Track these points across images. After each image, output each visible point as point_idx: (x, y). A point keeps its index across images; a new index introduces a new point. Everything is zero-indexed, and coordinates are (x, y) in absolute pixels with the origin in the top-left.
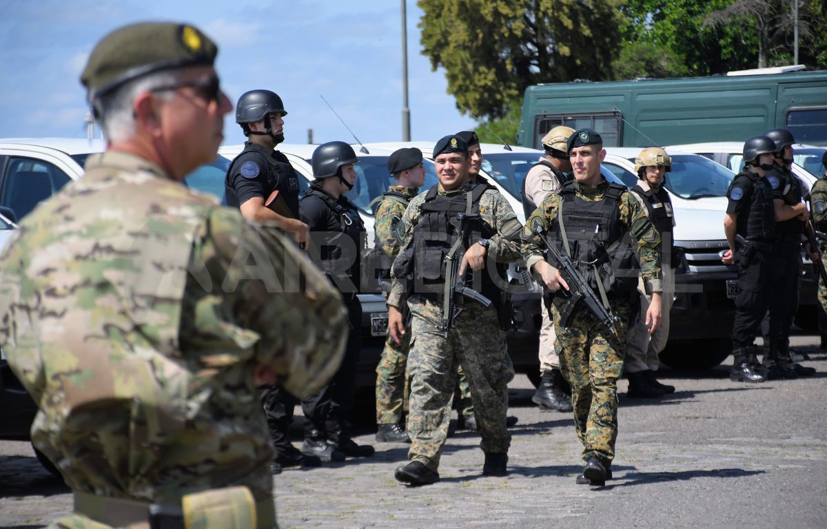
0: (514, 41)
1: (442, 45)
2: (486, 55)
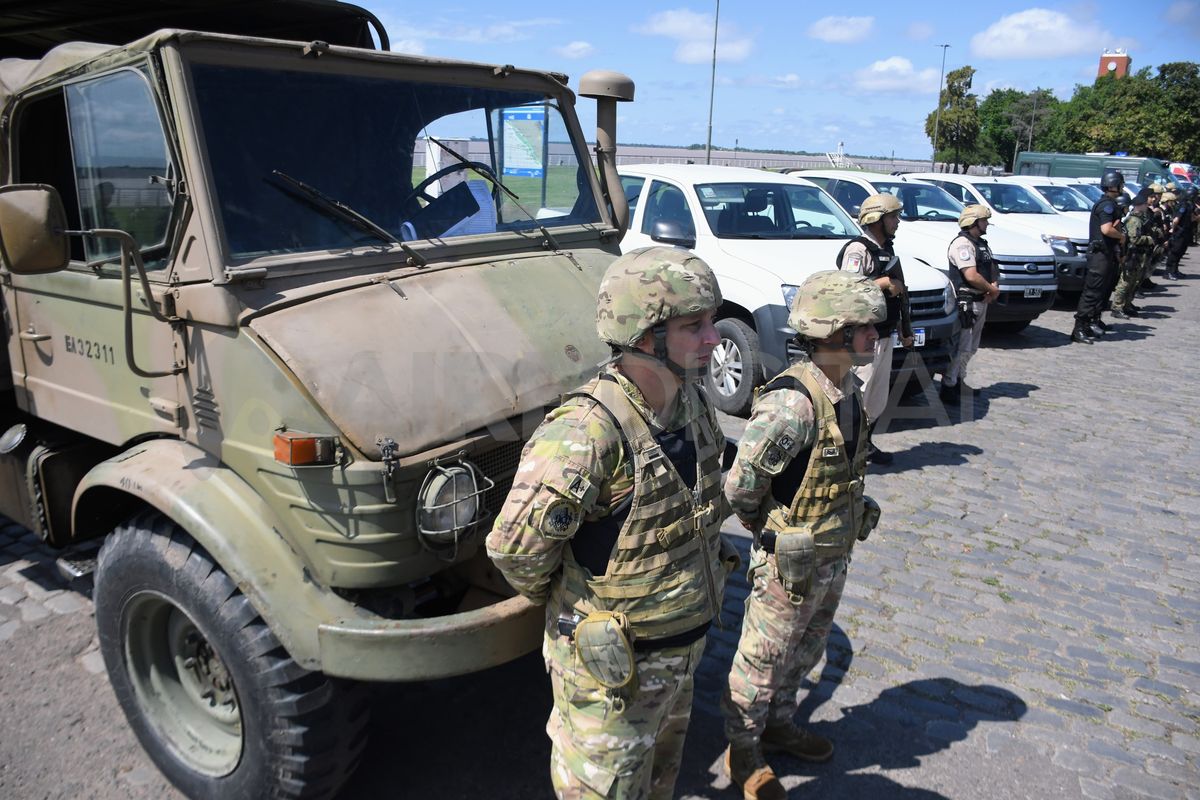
0: (951, 131)
2: (942, 134)
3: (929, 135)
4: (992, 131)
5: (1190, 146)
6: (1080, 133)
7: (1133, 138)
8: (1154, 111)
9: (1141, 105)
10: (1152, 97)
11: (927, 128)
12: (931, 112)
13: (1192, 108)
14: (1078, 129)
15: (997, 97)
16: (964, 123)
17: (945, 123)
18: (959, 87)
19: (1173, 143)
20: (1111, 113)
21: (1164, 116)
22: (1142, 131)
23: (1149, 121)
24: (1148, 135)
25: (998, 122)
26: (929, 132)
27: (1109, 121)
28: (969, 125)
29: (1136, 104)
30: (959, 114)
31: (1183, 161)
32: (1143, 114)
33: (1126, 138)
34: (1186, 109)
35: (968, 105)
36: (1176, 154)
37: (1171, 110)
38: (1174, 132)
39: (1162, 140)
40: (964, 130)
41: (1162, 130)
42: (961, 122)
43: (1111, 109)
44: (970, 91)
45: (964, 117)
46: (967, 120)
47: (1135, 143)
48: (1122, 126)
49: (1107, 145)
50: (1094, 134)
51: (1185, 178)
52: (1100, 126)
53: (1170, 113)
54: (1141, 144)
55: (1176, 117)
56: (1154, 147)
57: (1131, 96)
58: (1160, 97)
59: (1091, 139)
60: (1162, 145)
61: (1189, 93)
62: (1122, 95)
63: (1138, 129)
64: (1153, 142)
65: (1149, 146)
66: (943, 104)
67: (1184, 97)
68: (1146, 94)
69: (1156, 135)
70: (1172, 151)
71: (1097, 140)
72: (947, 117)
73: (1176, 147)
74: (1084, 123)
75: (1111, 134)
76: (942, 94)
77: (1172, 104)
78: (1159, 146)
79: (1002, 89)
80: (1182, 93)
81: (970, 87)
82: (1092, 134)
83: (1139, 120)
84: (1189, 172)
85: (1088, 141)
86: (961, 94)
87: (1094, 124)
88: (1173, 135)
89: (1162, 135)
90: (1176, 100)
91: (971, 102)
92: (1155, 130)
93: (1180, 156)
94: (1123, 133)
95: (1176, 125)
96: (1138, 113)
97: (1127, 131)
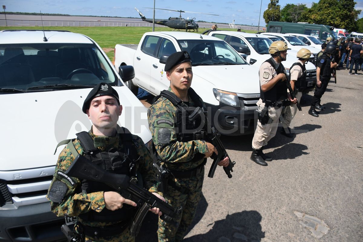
0: (271, 17)
1: (265, 17)
2: (268, 18)
3: (264, 18)
4: (286, 18)
5: (347, 23)
6: (308, 17)
7: (327, 19)
8: (335, 9)
9: (330, 7)
10: (334, 4)
11: (264, 16)
12: (265, 11)
13: (348, 8)
14: (307, 15)
15: (288, 6)
16: (275, 14)
17: (269, 14)
18: (275, 2)
19: (341, 22)
20: (319, 10)
21: (338, 11)
22: (330, 17)
23: (332, 13)
24: (332, 18)
25: (288, 15)
26: (264, 17)
27: (319, 13)
28: (277, 15)
29: (328, 7)
30: (274, 11)
31: (344, 29)
32: (330, 10)
33: (324, 20)
34: (346, 9)
35: (277, 9)
36: (342, 26)
37: (341, 9)
38: (341, 17)
39: (337, 20)
40: (276, 17)
41: (337, 17)
42: (274, 14)
43: (319, 8)
44: (278, 4)
45: (276, 12)
46: (277, 13)
47: (327, 21)
48: (323, 14)
49: (317, 21)
50: (313, 17)
51: (343, 35)
52: (315, 14)
53: (340, 10)
54: (330, 22)
55: (343, 12)
56: (334, 23)
57: (327, 4)
58: (337, 4)
59: (311, 19)
60: (337, 22)
61: (347, 3)
62: (323, 3)
63: (329, 16)
64: (334, 21)
65: (332, 22)
66: (269, 8)
67: (346, 4)
68: (332, 3)
69: (335, 18)
70: (340, 24)
71: (314, 20)
72: (270, 12)
73: (342, 23)
74: (309, 13)
75: (319, 18)
76: (269, 5)
77: (341, 7)
78: (336, 22)
79: (290, 4)
80: (345, 3)
81: (278, 3)
82: (312, 17)
83: (329, 12)
84: (345, 32)
85: (310, 20)
86: (275, 5)
87: (313, 14)
88: (341, 19)
89: (337, 18)
90: (342, 5)
91: (278, 8)
92: (334, 16)
93: (343, 26)
94: (323, 17)
95: (342, 15)
96: (329, 10)
97: (325, 16)
